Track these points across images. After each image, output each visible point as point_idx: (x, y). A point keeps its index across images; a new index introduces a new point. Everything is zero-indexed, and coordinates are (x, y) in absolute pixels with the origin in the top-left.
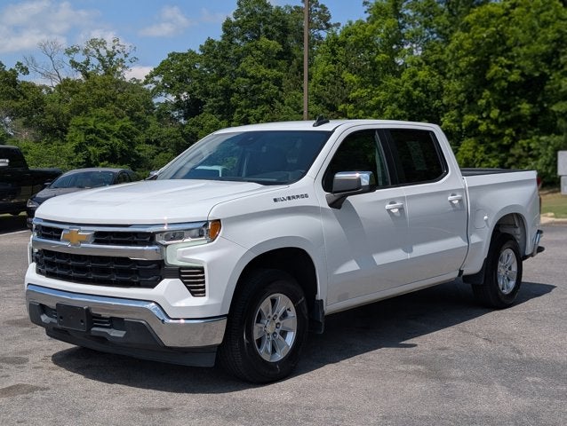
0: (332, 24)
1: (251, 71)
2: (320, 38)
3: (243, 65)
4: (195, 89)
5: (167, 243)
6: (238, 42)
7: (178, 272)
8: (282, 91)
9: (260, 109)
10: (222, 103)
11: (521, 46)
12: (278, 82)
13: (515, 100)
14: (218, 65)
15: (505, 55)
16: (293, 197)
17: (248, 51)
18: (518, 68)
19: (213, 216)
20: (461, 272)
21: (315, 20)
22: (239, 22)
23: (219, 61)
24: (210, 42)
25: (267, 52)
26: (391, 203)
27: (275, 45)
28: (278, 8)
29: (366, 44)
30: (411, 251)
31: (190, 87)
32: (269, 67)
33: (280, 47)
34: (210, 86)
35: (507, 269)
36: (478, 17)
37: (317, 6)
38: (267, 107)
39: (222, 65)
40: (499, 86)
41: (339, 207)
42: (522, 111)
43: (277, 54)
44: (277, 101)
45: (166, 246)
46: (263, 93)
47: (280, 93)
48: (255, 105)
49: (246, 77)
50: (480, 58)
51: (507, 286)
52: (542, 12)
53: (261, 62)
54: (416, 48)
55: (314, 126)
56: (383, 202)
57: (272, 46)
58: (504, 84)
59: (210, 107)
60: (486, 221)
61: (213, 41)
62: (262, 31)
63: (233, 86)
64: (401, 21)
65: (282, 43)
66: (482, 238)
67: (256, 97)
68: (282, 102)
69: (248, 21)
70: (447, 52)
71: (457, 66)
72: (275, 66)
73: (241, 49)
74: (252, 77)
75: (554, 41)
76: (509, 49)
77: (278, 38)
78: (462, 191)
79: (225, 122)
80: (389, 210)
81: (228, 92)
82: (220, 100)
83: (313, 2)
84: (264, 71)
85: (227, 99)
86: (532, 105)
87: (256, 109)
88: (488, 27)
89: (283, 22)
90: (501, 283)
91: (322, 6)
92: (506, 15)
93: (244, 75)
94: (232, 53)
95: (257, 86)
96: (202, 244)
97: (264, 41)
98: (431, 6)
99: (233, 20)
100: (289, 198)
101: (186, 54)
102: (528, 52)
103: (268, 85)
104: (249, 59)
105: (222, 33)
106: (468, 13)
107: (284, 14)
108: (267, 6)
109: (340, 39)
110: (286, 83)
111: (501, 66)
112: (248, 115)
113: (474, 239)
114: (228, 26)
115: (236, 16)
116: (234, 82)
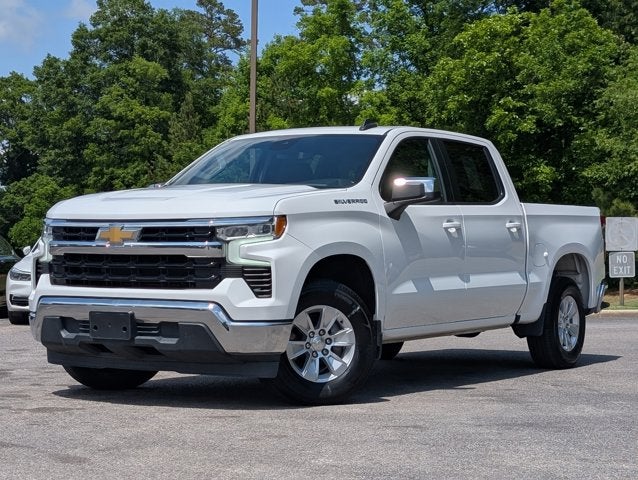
0: (245, 40)
1: (119, 109)
2: (227, 61)
3: (104, 98)
4: (22, 135)
5: (229, 239)
6: (97, 62)
7: (241, 272)
8: (169, 141)
9: (132, 169)
10: (70, 157)
11: (537, 81)
12: (162, 126)
13: (530, 161)
14: (65, 97)
15: (514, 93)
16: (353, 201)
17: (112, 78)
18: (534, 112)
19: (279, 211)
20: (518, 317)
21: (219, 33)
22: (99, 31)
23: (67, 91)
24: (51, 62)
25: (143, 79)
26: (448, 221)
27: (156, 70)
28: (163, 13)
29: (303, 72)
30: (468, 281)
31: (13, 132)
32: (147, 103)
33: (165, 73)
34: (51, 130)
35: (568, 322)
36: (475, 36)
37: (221, 11)
38: (144, 166)
39: (72, 97)
40: (505, 138)
41: (397, 218)
42: (540, 178)
43: (160, 83)
44: (160, 158)
45: (228, 242)
46: (137, 144)
47: (165, 143)
48: (123, 162)
49: (109, 117)
50: (478, 97)
51: (568, 343)
52: (567, 31)
53: (134, 95)
54: (379, 80)
55: (360, 129)
56: (440, 219)
57: (151, 70)
58: (512, 136)
59: (49, 162)
60: (546, 258)
61: (56, 60)
62: (136, 48)
63: (88, 132)
64: (353, 40)
65: (169, 66)
66: (541, 278)
67: (125, 150)
68: (169, 158)
69: (113, 31)
70: (426, 86)
71: (441, 109)
72: (157, 102)
73: (102, 73)
74: (120, 118)
75: (586, 74)
76: (519, 86)
77: (161, 59)
78: (520, 218)
79: (70, 188)
80: (446, 229)
81: (79, 140)
82: (67, 153)
83: (215, 5)
84: (138, 109)
85: (77, 152)
86: (554, 169)
87: (126, 167)
88: (489, 51)
89: (171, 34)
90: (561, 338)
91: (230, 13)
92: (516, 34)
93: (106, 113)
94: (88, 78)
95: (126, 132)
96: (268, 240)
97: (138, 63)
98: (401, 18)
99: (90, 28)
100: (349, 201)
101: (7, 80)
102: (548, 90)
103: (146, 131)
104: (116, 89)
105: (72, 48)
106: (460, 29)
107: (173, 22)
108: (145, 8)
109: (263, 64)
110: (175, 127)
111: (509, 110)
112: (112, 178)
113: (533, 278)
114: (81, 38)
115: (95, 21)
116: (89, 125)
